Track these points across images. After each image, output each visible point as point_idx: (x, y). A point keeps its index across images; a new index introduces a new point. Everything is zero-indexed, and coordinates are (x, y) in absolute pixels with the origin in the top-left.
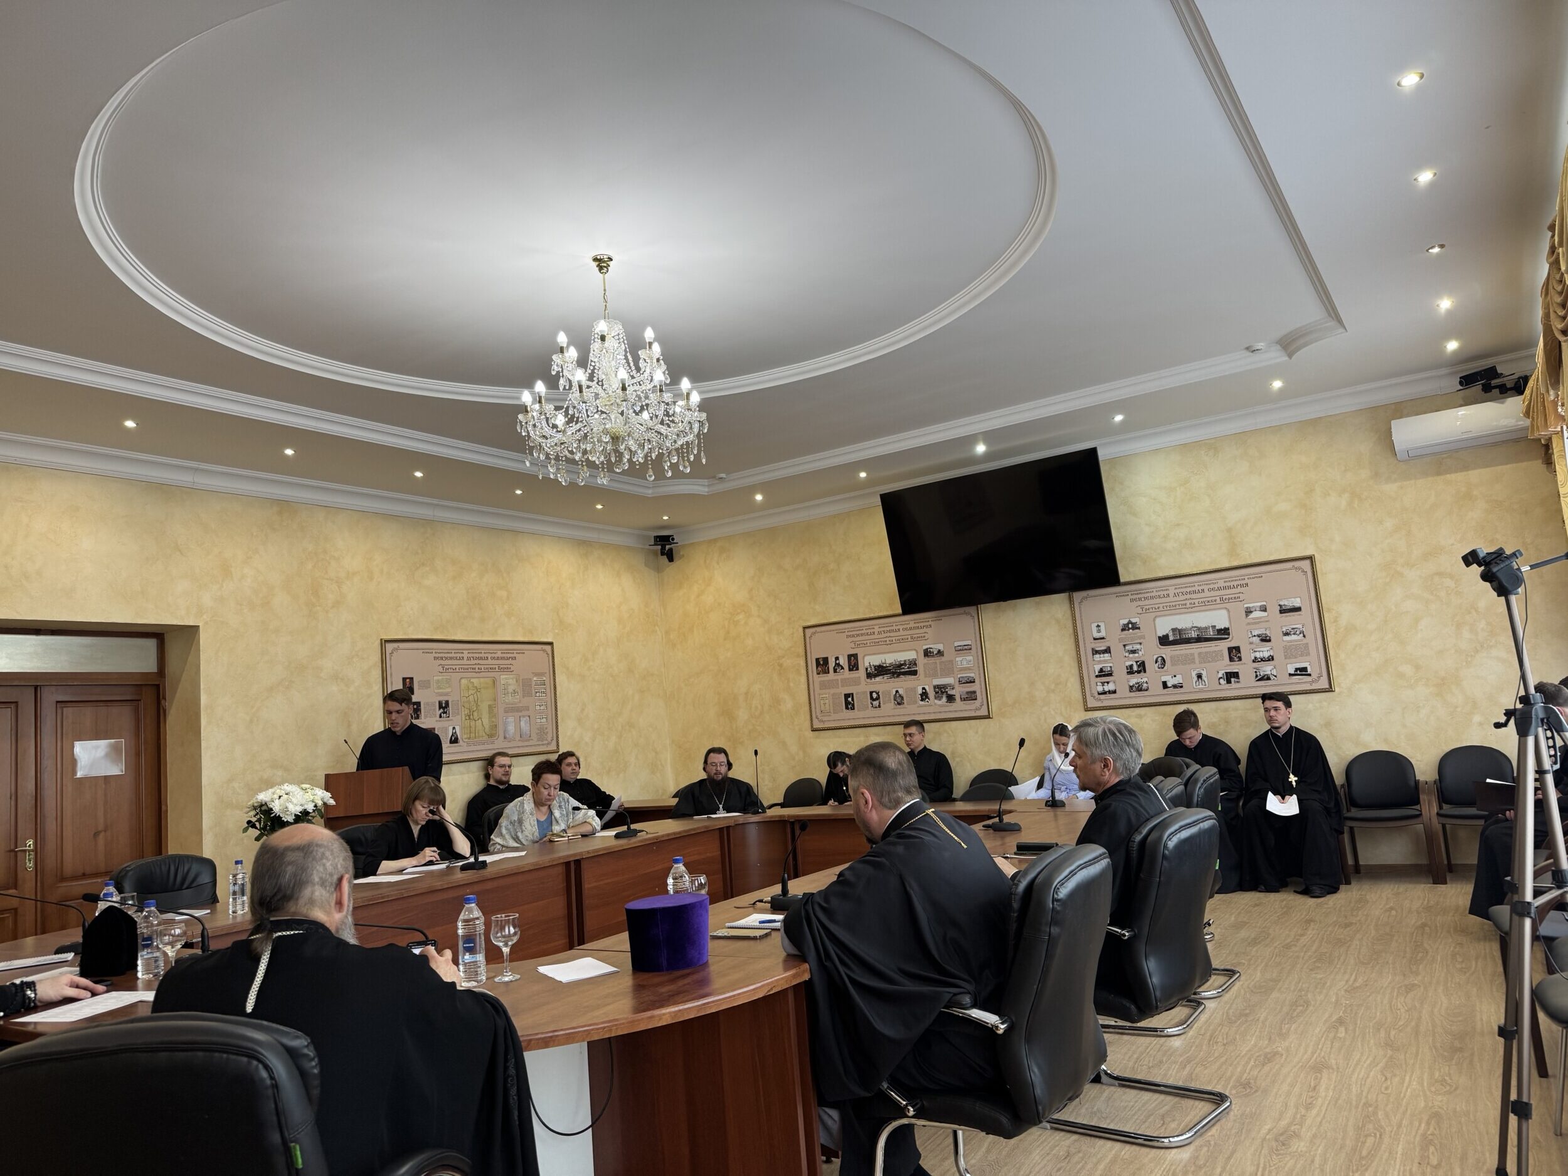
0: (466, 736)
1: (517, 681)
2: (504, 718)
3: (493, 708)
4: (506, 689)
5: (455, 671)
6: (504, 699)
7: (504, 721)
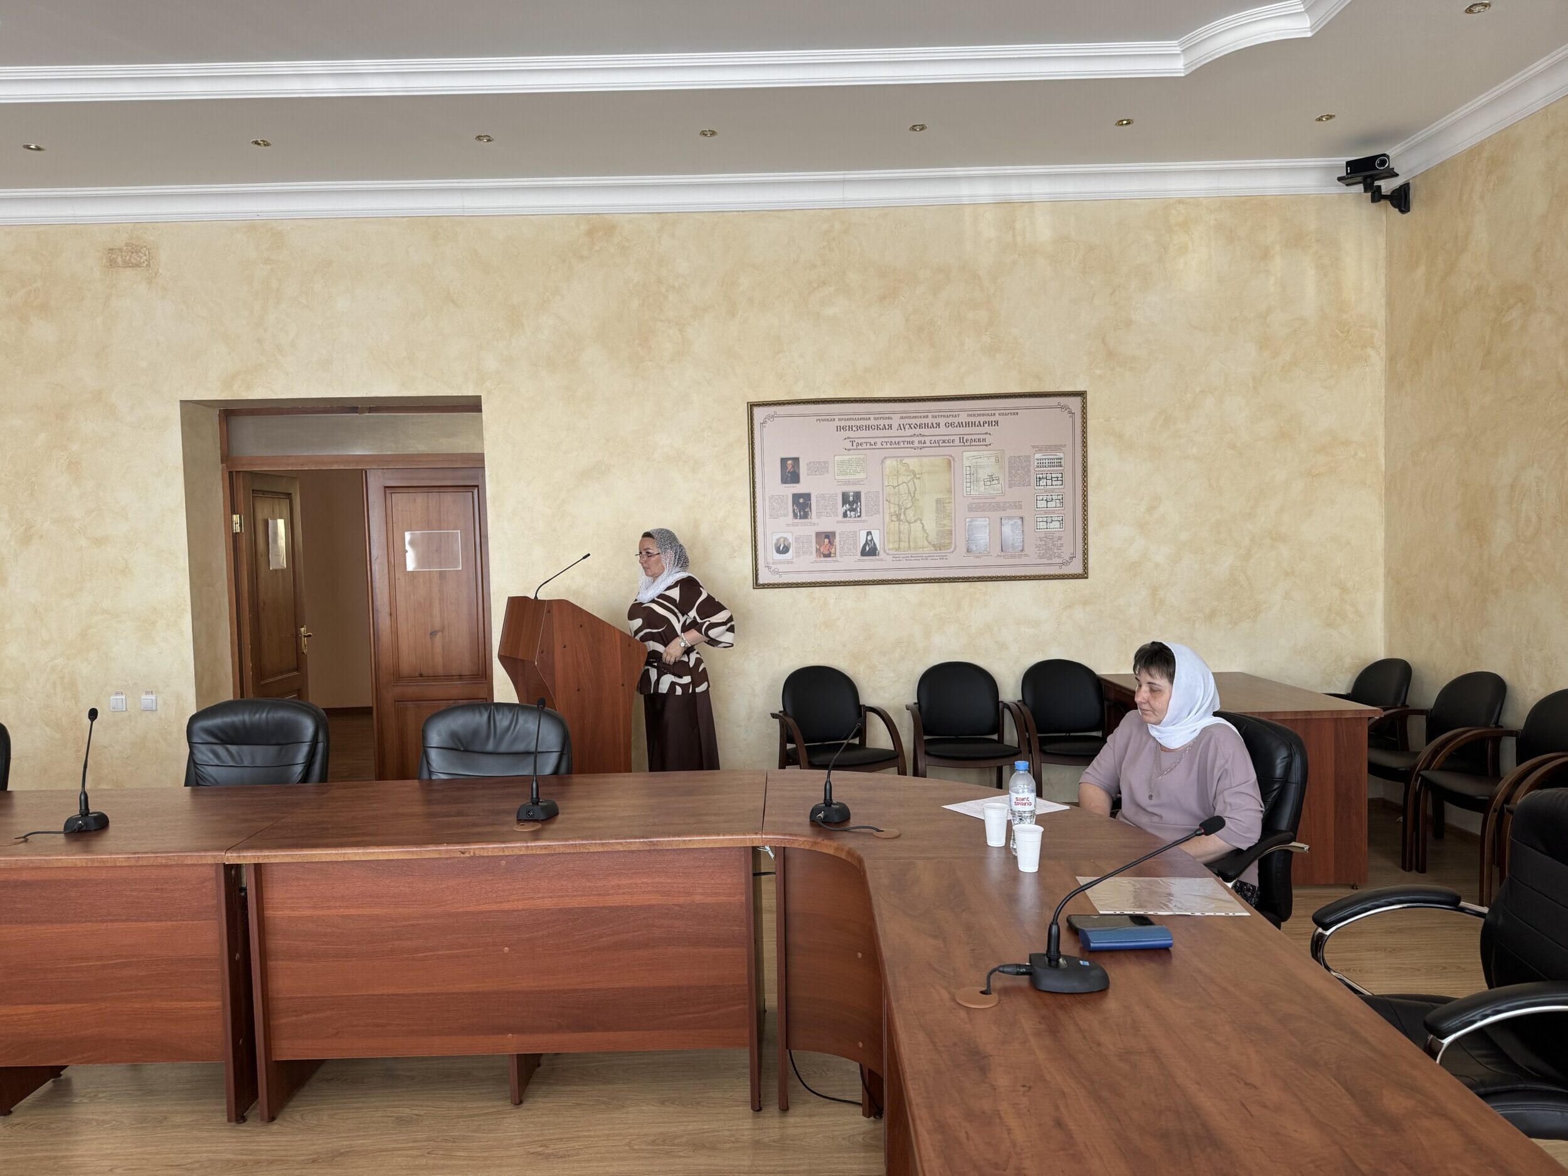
0: (891, 546)
1: (997, 461)
2: (967, 520)
3: (946, 505)
4: (973, 474)
5: (874, 447)
6: (968, 489)
7: (967, 524)
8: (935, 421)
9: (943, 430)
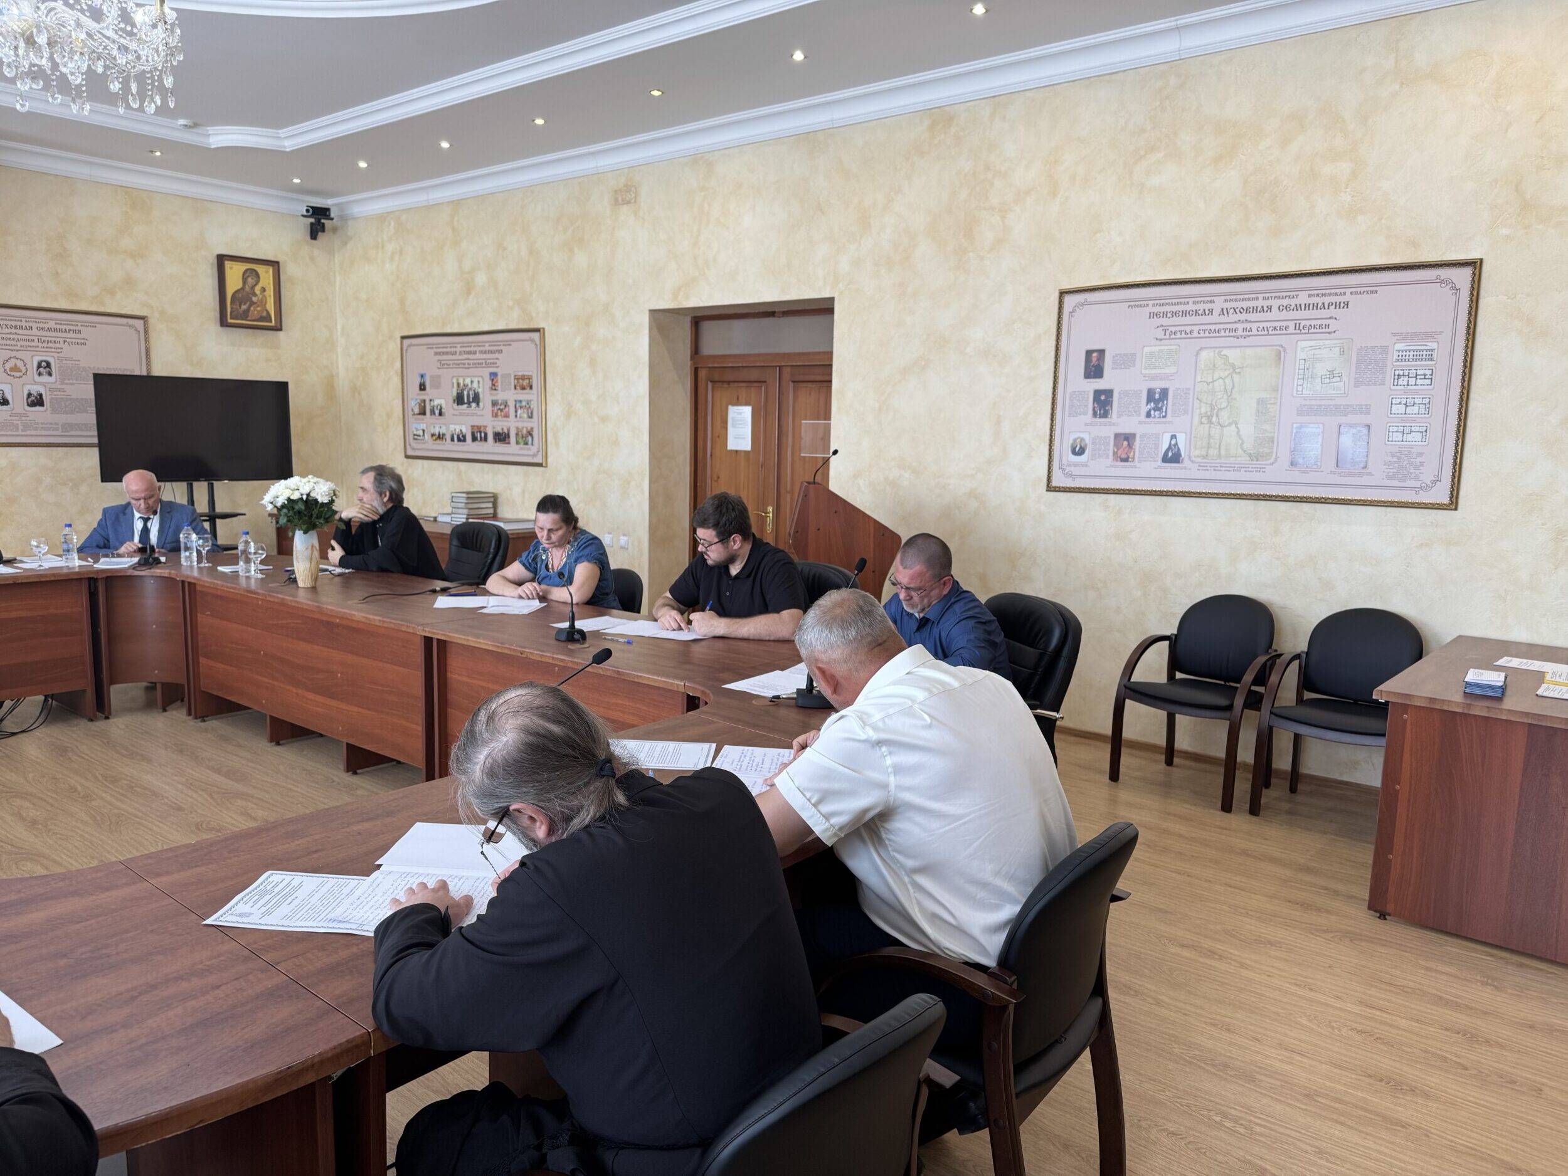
0: (1197, 452)
1: (1342, 353)
2: (1295, 425)
3: (1269, 406)
4: (1308, 369)
5: (1189, 336)
6: (1300, 388)
7: (1294, 431)
8: (1266, 303)
9: (1275, 314)
